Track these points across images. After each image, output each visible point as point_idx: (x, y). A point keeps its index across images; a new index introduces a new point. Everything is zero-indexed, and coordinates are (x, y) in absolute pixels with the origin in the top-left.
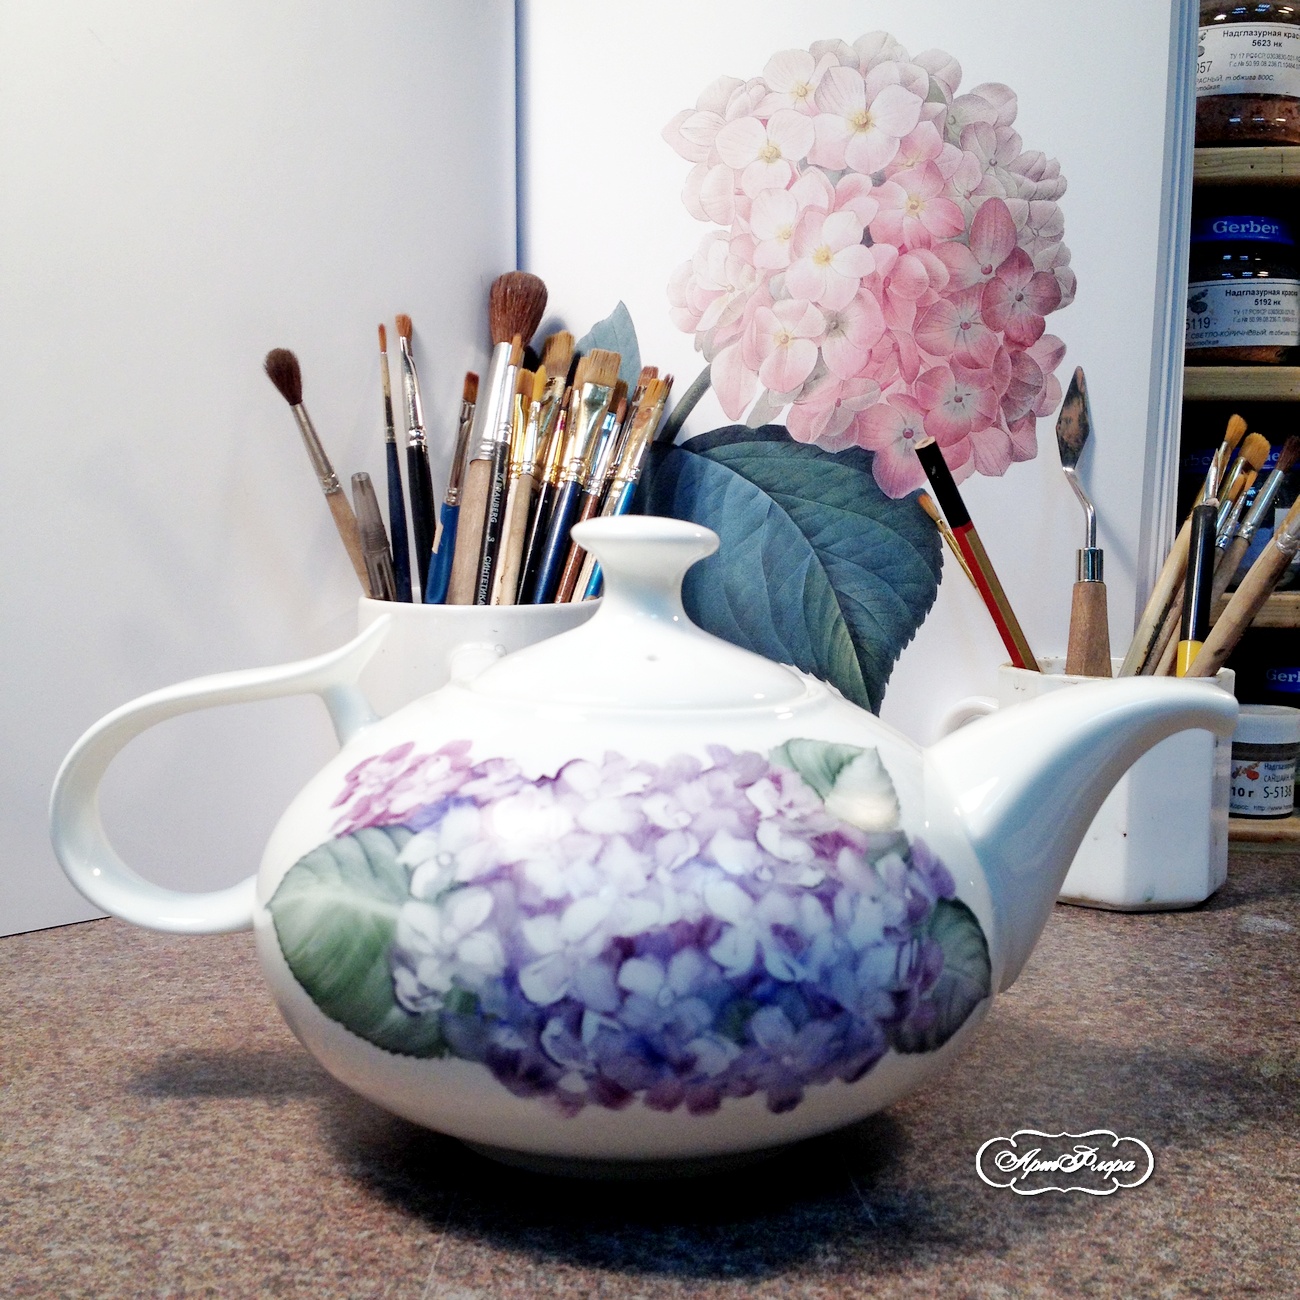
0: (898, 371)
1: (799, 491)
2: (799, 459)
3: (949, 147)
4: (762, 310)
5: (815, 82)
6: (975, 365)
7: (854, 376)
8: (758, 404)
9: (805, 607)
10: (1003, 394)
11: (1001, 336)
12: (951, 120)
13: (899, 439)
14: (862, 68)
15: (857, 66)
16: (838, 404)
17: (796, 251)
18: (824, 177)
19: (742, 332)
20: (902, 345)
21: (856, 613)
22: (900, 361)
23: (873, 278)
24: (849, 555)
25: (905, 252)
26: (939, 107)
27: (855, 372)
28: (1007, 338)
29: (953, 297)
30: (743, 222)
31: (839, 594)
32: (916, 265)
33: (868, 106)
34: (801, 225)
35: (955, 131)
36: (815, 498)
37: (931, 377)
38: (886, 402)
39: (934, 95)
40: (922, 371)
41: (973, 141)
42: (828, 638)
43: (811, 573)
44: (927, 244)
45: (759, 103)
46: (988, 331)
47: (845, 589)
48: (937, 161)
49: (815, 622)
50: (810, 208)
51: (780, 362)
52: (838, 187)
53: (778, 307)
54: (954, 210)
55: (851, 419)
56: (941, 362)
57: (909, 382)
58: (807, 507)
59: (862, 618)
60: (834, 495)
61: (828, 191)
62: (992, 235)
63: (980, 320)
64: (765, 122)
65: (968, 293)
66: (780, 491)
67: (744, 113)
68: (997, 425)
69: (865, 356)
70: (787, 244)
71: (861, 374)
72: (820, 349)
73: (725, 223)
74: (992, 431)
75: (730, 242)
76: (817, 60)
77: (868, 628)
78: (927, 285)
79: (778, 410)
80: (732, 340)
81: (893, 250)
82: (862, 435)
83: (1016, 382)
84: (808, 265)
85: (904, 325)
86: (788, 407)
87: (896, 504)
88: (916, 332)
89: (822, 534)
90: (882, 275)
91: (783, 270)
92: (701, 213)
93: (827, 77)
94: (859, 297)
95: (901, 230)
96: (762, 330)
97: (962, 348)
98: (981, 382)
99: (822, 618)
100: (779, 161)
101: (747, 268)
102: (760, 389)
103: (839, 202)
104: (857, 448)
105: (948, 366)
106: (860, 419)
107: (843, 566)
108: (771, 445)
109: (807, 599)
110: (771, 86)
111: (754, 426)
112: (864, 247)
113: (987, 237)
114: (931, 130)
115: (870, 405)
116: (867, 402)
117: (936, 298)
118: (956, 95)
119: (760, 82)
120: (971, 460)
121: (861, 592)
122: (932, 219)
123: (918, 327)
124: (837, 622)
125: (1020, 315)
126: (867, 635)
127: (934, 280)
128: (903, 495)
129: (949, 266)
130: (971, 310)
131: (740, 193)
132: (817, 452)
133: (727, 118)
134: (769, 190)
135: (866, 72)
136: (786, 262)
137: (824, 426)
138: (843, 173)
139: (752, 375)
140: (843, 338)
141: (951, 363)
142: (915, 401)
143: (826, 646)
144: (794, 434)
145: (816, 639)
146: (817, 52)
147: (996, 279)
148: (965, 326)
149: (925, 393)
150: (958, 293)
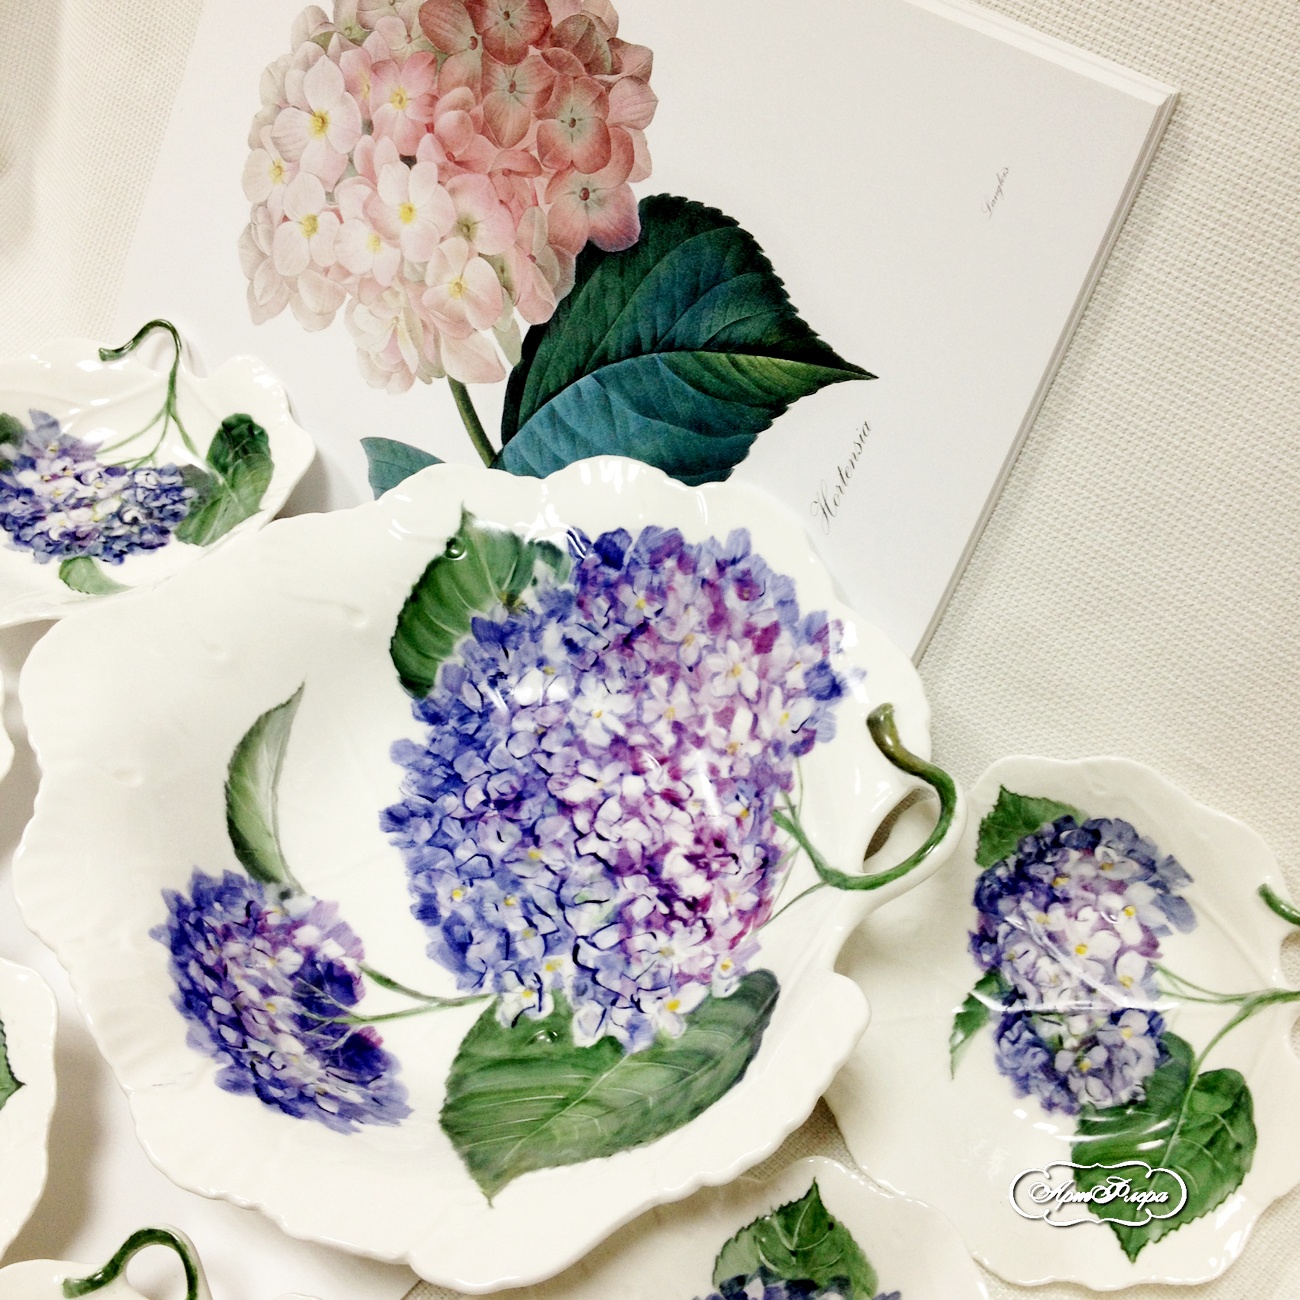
0: (526, 180)
1: (594, 340)
2: (566, 326)
3: (366, 44)
4: (427, 298)
5: (275, 155)
6: (548, 90)
7: (516, 229)
8: (501, 344)
9: (705, 391)
10: (584, 69)
11: (533, 51)
12: (347, 32)
13: (586, 206)
14: (282, 105)
15: (279, 108)
16: (533, 258)
17: (392, 238)
18: (347, 181)
19: (436, 329)
20: (507, 165)
21: (733, 336)
22: (518, 174)
23: (442, 169)
24: (673, 316)
25: (433, 126)
26: (334, 40)
27: (511, 225)
28: (537, 43)
29: (485, 90)
30: (349, 280)
31: (707, 347)
32: (447, 120)
33: (311, 112)
34: (375, 223)
35: (357, 32)
36: (606, 328)
37: (543, 147)
38: (550, 206)
39: (323, 42)
40: (535, 153)
41: (370, 16)
42: (744, 381)
43: (675, 368)
44: (434, 99)
45: (269, 217)
46: (525, 63)
47: (704, 338)
48: (374, 61)
49: (724, 387)
50: (365, 207)
51: (476, 304)
52: (359, 171)
53: (429, 281)
54: (415, 58)
55: (550, 251)
56: (534, 127)
57: (540, 172)
58: (611, 341)
59: (742, 331)
60: (611, 304)
61: (359, 183)
62: (448, 26)
63: (512, 69)
64: (286, 219)
65: (486, 72)
66: (586, 362)
67: (270, 235)
68: (609, 87)
69: (503, 209)
70: (384, 244)
71: (516, 221)
72: (480, 255)
73: (344, 297)
74: (613, 96)
75: (360, 301)
76: (261, 146)
77: (752, 330)
78: (467, 114)
79: (515, 326)
80: (436, 340)
81: (427, 138)
82: (568, 246)
83: (578, 49)
84: (408, 231)
85: (492, 156)
86: (516, 314)
87: (644, 240)
88: (501, 145)
89: (642, 336)
90: (442, 159)
91: (403, 259)
92: (326, 317)
93: (276, 142)
94: (453, 192)
95: (413, 122)
96: (440, 306)
97: (530, 99)
98: (566, 90)
99: (723, 378)
100: (319, 220)
101: (386, 295)
102: (488, 335)
103: (371, 177)
104: (579, 258)
105: (540, 122)
106: (555, 243)
107: (681, 326)
108: (542, 350)
109: (698, 385)
110: (262, 200)
111: (518, 359)
112: (415, 167)
113: (446, 32)
114: (349, 56)
115: (546, 225)
116: (542, 226)
117: (478, 110)
118: (331, 20)
119: (254, 210)
120: (631, 131)
121: (714, 321)
122: (415, 84)
123: (497, 141)
124: (735, 364)
125: (521, 20)
126: (759, 335)
127: (463, 105)
128: (638, 227)
129: (458, 84)
130: (501, 73)
131: (327, 271)
132: (566, 304)
133: (268, 254)
134: (337, 242)
135: (286, 101)
136: (397, 252)
137: (547, 285)
138: (351, 161)
139: (474, 336)
140: (480, 225)
141: (539, 117)
142: (559, 174)
143: (753, 389)
144: (542, 320)
145: (742, 396)
146: (255, 143)
147: (484, 35)
148: (513, 86)
149: (555, 159)
150: (482, 84)
